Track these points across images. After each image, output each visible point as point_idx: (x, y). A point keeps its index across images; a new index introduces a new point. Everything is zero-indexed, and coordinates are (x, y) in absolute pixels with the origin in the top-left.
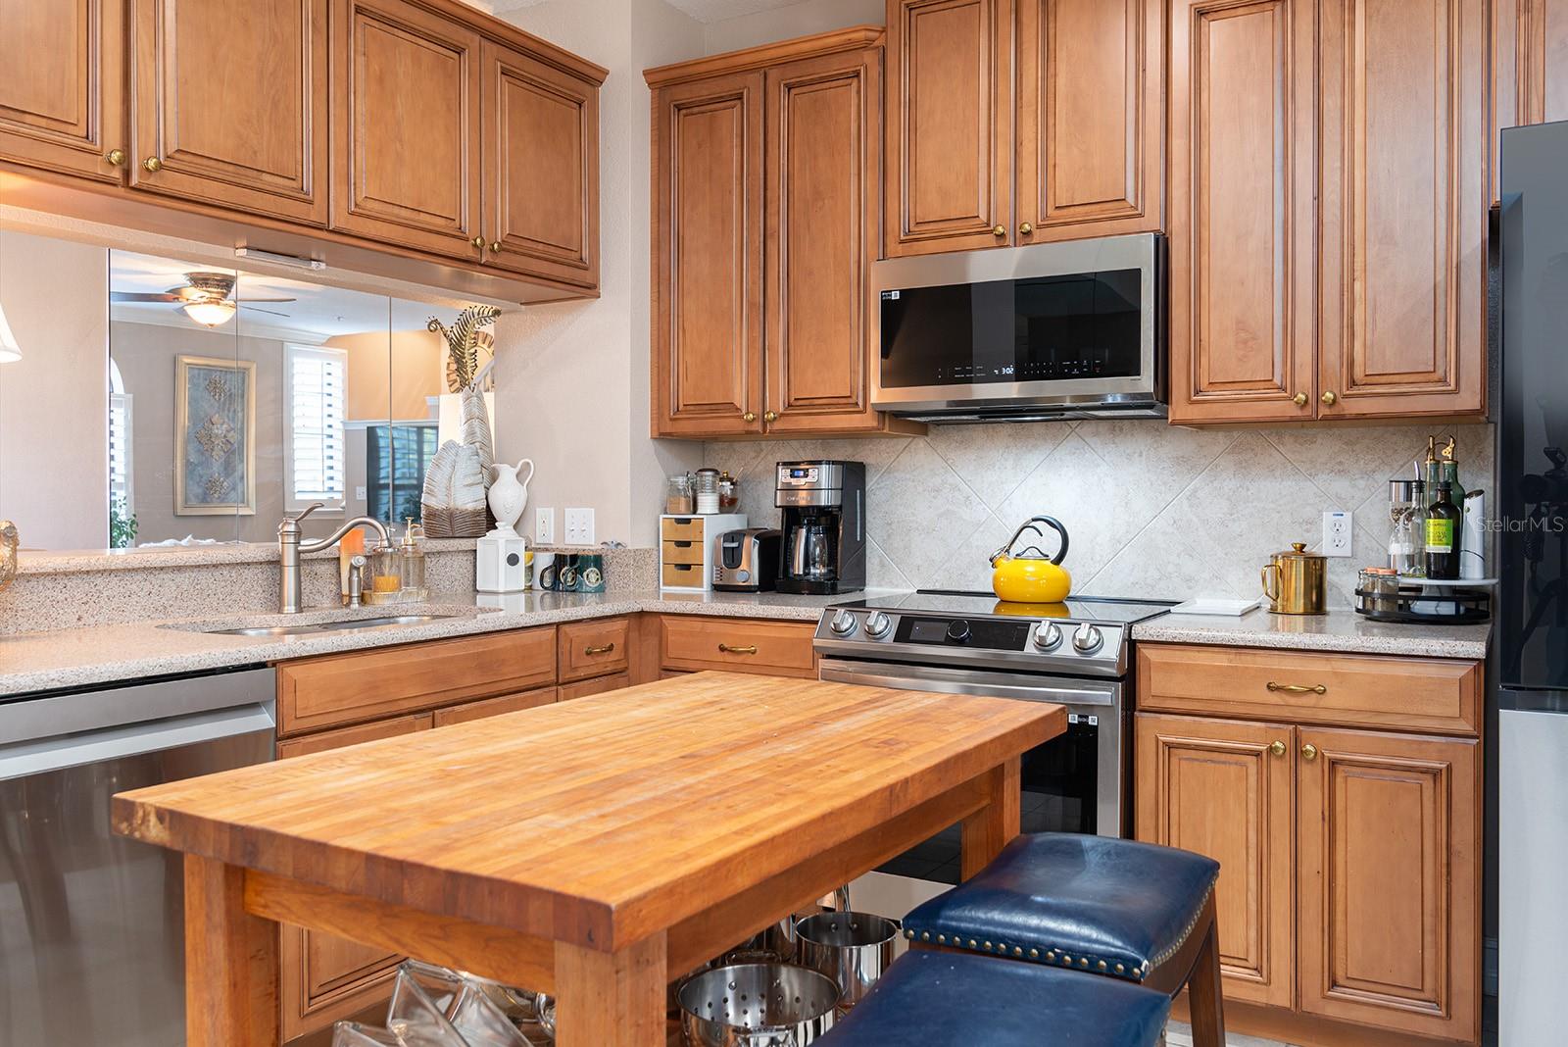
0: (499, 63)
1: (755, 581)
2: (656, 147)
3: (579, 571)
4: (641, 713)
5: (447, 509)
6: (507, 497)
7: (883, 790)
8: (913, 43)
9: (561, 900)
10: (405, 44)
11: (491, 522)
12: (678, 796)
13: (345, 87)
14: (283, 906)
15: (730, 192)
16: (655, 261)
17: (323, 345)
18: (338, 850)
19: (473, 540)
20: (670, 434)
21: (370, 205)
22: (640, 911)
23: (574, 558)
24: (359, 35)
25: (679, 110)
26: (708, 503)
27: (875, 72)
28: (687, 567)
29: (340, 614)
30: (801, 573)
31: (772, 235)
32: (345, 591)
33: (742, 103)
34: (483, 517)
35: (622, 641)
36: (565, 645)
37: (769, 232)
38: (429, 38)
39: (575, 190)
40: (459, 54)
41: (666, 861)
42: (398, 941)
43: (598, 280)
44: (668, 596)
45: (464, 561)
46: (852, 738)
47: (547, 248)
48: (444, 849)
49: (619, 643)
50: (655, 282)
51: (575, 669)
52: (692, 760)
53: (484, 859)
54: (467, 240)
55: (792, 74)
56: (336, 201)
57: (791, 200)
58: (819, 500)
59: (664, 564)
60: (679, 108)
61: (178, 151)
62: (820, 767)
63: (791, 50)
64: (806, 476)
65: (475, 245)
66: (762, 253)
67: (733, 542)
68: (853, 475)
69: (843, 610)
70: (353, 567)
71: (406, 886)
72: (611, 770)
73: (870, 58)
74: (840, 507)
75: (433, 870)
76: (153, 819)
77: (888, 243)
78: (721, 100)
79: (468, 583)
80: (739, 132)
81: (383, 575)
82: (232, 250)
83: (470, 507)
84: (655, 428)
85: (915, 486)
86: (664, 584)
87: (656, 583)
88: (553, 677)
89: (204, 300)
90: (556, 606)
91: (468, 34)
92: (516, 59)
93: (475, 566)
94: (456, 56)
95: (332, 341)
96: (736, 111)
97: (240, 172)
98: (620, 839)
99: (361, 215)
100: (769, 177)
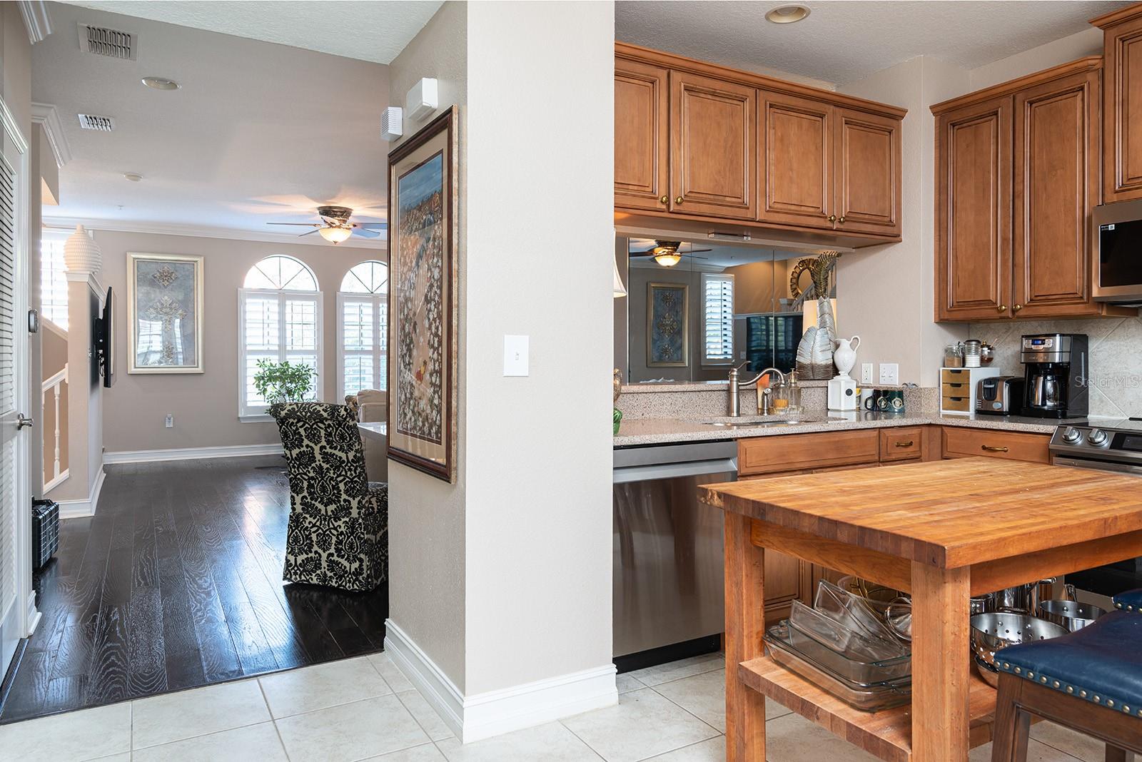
0: (844, 119)
1: (1006, 408)
2: (938, 150)
3: (889, 400)
4: (942, 474)
5: (811, 364)
6: (846, 357)
7: (1099, 520)
8: (1125, 63)
9: (919, 543)
10: (793, 118)
11: (834, 370)
12: (972, 510)
13: (764, 148)
14: (769, 542)
15: (989, 172)
16: (937, 218)
17: (722, 273)
18: (805, 514)
19: (826, 381)
20: (947, 320)
21: (776, 206)
22: (959, 553)
23: (886, 393)
24: (771, 119)
25: (954, 126)
26: (973, 361)
27: (1096, 86)
28: (959, 399)
29: (758, 419)
30: (1040, 404)
31: (1019, 196)
32: (760, 406)
33: (997, 117)
34: (831, 369)
35: (918, 440)
36: (883, 440)
37: (1016, 194)
38: (806, 113)
39: (887, 182)
40: (822, 118)
41: (971, 534)
42: (827, 562)
43: (901, 231)
44: (945, 416)
45: (820, 392)
46: (1078, 495)
47: (870, 217)
48: (854, 518)
49: (916, 441)
50: (938, 229)
51: (889, 454)
52: (975, 496)
53: (875, 523)
54: (826, 217)
55: (1033, 95)
56: (760, 206)
57: (1032, 173)
58: (1054, 358)
59: (943, 397)
60: (953, 125)
61: (690, 192)
62: (1057, 506)
63: (1032, 80)
64: (1044, 344)
65: (831, 220)
66: (1011, 207)
67: (991, 384)
68: (1079, 343)
69: (1071, 428)
70: (764, 394)
71: (838, 532)
72: (931, 497)
73: (1091, 77)
74: (1069, 363)
75: (852, 526)
76: (716, 497)
77: (1106, 193)
78: (982, 117)
79: (823, 404)
80: (995, 135)
81: (779, 398)
82: (707, 235)
83: (823, 363)
84: (937, 316)
85: (1128, 350)
86: (943, 409)
87: (938, 408)
88: (877, 458)
89: (665, 253)
90: (874, 418)
91: (827, 106)
92: (853, 115)
93: (827, 396)
94: (820, 119)
95: (727, 270)
96: (993, 123)
97: (716, 198)
98: (943, 524)
99: (772, 211)
100: (1016, 160)
